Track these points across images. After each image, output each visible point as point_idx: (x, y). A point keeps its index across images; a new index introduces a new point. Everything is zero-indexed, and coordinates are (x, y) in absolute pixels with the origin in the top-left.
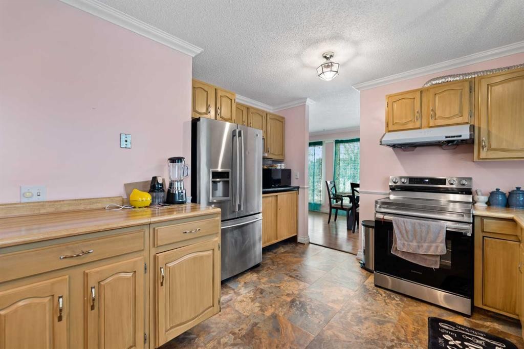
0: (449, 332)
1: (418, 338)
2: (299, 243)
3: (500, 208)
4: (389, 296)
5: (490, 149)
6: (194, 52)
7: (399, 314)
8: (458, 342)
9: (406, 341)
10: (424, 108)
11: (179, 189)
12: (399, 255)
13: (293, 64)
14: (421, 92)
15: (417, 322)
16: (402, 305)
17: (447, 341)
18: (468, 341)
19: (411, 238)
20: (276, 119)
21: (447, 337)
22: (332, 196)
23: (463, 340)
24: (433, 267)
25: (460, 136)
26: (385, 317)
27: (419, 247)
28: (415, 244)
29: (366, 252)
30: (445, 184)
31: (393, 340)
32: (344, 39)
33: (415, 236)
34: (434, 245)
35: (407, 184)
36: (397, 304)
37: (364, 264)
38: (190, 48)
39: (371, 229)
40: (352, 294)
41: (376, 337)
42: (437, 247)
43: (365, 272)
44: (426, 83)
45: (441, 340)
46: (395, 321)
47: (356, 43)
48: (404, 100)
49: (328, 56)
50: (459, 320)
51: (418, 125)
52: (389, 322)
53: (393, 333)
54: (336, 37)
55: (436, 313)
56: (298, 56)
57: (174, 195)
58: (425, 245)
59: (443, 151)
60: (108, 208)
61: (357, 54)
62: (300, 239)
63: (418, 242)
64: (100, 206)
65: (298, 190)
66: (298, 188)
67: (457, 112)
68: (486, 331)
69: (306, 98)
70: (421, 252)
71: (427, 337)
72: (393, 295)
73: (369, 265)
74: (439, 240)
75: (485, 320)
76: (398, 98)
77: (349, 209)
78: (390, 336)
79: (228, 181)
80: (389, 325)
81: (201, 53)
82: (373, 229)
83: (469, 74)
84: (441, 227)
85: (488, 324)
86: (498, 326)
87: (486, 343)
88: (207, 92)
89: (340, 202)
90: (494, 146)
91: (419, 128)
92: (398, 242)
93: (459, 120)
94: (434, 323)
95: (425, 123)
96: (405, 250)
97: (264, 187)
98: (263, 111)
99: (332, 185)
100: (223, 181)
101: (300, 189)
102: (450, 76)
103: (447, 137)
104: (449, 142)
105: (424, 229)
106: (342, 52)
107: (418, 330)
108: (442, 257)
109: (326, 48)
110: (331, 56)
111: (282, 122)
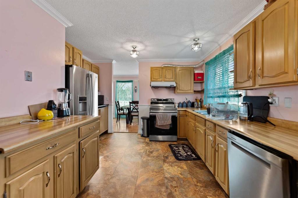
0: (175, 147)
1: (168, 151)
2: (109, 133)
3: (181, 108)
4: (155, 143)
5: (180, 90)
6: (68, 25)
7: (161, 147)
8: (177, 148)
9: (166, 153)
10: (163, 74)
11: (66, 108)
12: (158, 127)
13: (118, 45)
14: (162, 68)
15: (166, 147)
16: (160, 144)
17: (175, 149)
18: (179, 147)
19: (162, 120)
20: (96, 68)
21: (174, 148)
22: (118, 109)
23: (178, 147)
24: (168, 129)
25: (174, 85)
26: (158, 149)
27: (164, 123)
28: (163, 122)
29: (143, 130)
30: (167, 101)
31: (163, 154)
32: (143, 43)
33: (163, 119)
34: (168, 121)
35: (157, 101)
36: (159, 144)
37: (142, 135)
38: (67, 23)
39: (145, 120)
40: (144, 146)
41: (158, 155)
42: (169, 121)
43: (144, 138)
44: (162, 65)
45: (174, 149)
46: (161, 149)
47: (146, 46)
48: (156, 70)
49: (134, 47)
50: (175, 143)
51: (161, 80)
52: (159, 150)
53: (162, 152)
54: (141, 42)
55: (169, 143)
56: (122, 43)
57: (63, 111)
58: (166, 122)
59: (166, 89)
60: (22, 122)
61: (144, 50)
62: (109, 132)
63: (164, 121)
64: (15, 122)
65: (108, 106)
66: (108, 105)
67: (172, 77)
68: (181, 143)
69: (113, 60)
70: (165, 124)
71: (170, 150)
72: (157, 142)
73: (144, 135)
74: (170, 119)
75: (180, 141)
76: (155, 69)
77: (127, 114)
78: (161, 153)
79: (86, 102)
80: (160, 150)
81: (71, 26)
82: (146, 120)
83: (174, 65)
84: (170, 115)
85: (181, 142)
86: (183, 142)
87: (182, 146)
88: (69, 49)
89: (123, 111)
90: (180, 89)
91: (161, 81)
92: (158, 122)
93: (172, 80)
94: (170, 146)
95: (163, 80)
96: (160, 125)
97: (99, 105)
98: (90, 63)
99: (118, 103)
100: (82, 102)
101: (109, 106)
102: (169, 64)
103: (171, 85)
104: (170, 87)
105: (166, 116)
106: (139, 47)
107: (168, 149)
108: (170, 125)
109: (135, 44)
110: (135, 48)
111: (98, 70)
